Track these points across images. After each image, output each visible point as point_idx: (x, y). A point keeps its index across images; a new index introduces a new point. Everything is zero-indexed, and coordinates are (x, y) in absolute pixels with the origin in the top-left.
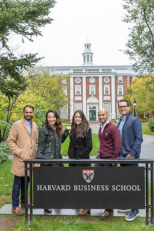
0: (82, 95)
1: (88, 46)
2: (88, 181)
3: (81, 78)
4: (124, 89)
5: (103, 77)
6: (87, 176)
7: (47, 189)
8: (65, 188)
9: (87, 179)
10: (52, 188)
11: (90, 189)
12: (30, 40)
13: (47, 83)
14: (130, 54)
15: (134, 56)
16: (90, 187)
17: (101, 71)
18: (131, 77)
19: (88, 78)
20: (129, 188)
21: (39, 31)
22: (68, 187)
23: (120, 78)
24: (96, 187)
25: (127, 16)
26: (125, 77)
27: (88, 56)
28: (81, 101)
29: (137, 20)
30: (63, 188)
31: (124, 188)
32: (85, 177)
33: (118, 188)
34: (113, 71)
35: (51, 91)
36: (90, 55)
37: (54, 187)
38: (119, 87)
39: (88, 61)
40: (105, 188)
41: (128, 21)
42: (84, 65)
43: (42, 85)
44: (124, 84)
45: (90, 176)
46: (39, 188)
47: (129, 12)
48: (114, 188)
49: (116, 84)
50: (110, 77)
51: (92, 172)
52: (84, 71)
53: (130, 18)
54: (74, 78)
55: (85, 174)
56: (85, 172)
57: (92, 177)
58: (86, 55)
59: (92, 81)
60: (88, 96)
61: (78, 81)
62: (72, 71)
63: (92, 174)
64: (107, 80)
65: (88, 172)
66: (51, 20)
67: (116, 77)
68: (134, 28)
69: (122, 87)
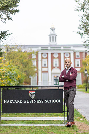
0: (48, 67)
1: (53, 29)
2: (32, 98)
3: (47, 53)
4: (81, 62)
5: (64, 53)
6: (32, 95)
7: (10, 102)
8: (20, 102)
9: (32, 96)
10: (12, 102)
11: (33, 102)
12: (4, 22)
13: (20, 56)
14: (81, 34)
15: (84, 36)
16: (33, 101)
17: (62, 48)
18: (86, 53)
19: (52, 54)
20: (54, 101)
21: (11, 17)
22: (21, 101)
23: (78, 54)
24: (37, 101)
25: (78, 7)
26: (81, 53)
27: (53, 37)
28: (47, 72)
29: (85, 10)
30: (18, 102)
31: (52, 101)
32: (30, 95)
33: (49, 101)
34: (72, 48)
35: (23, 63)
36: (54, 36)
37: (13, 101)
38: (76, 60)
39: (53, 41)
40: (41, 101)
41: (78, 11)
42: (50, 44)
43: (16, 58)
44: (81, 58)
45: (33, 95)
46: (5, 102)
47: (80, 4)
48: (46, 101)
49: (75, 58)
50: (70, 53)
51: (34, 92)
52: (49, 48)
53: (80, 9)
54: (42, 54)
55: (30, 94)
56: (30, 92)
57: (34, 95)
58: (51, 36)
59: (56, 56)
60: (53, 67)
61: (45, 56)
62: (40, 48)
63: (34, 94)
64: (67, 55)
65: (32, 92)
66: (18, 10)
67: (74, 53)
68: (82, 16)
69: (79, 60)
